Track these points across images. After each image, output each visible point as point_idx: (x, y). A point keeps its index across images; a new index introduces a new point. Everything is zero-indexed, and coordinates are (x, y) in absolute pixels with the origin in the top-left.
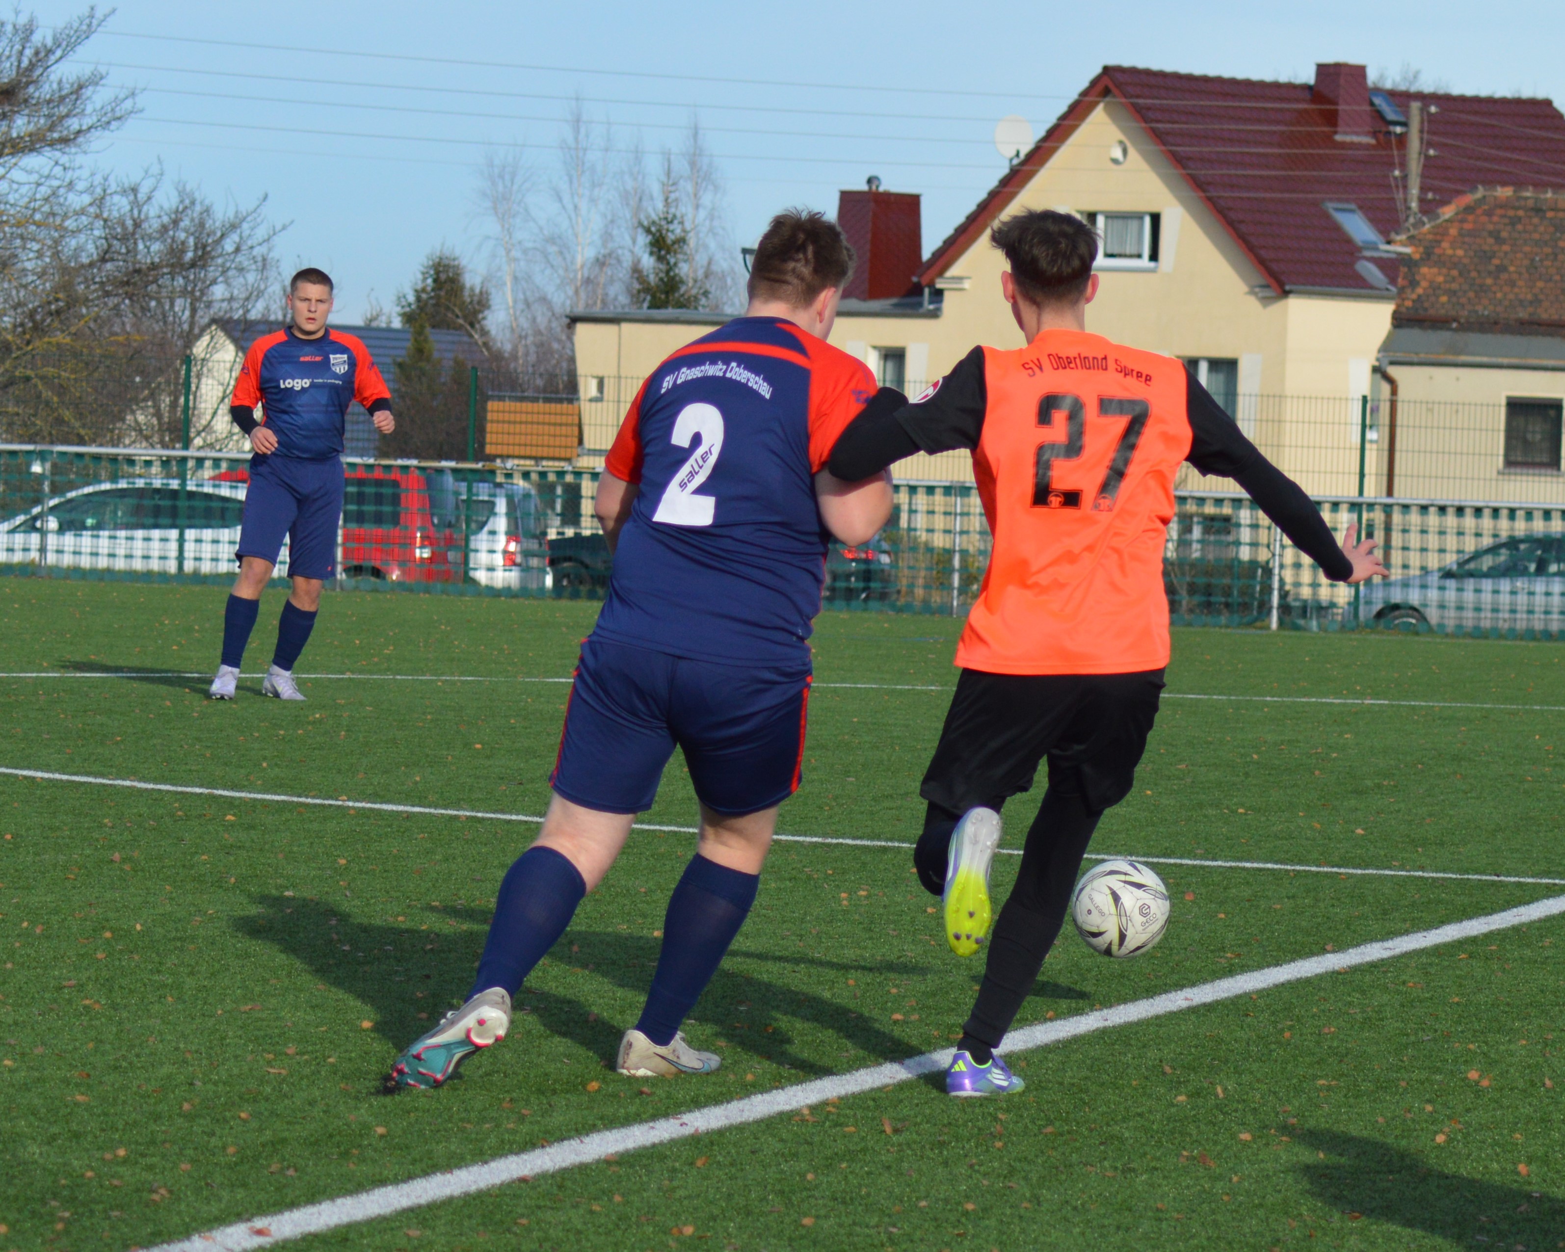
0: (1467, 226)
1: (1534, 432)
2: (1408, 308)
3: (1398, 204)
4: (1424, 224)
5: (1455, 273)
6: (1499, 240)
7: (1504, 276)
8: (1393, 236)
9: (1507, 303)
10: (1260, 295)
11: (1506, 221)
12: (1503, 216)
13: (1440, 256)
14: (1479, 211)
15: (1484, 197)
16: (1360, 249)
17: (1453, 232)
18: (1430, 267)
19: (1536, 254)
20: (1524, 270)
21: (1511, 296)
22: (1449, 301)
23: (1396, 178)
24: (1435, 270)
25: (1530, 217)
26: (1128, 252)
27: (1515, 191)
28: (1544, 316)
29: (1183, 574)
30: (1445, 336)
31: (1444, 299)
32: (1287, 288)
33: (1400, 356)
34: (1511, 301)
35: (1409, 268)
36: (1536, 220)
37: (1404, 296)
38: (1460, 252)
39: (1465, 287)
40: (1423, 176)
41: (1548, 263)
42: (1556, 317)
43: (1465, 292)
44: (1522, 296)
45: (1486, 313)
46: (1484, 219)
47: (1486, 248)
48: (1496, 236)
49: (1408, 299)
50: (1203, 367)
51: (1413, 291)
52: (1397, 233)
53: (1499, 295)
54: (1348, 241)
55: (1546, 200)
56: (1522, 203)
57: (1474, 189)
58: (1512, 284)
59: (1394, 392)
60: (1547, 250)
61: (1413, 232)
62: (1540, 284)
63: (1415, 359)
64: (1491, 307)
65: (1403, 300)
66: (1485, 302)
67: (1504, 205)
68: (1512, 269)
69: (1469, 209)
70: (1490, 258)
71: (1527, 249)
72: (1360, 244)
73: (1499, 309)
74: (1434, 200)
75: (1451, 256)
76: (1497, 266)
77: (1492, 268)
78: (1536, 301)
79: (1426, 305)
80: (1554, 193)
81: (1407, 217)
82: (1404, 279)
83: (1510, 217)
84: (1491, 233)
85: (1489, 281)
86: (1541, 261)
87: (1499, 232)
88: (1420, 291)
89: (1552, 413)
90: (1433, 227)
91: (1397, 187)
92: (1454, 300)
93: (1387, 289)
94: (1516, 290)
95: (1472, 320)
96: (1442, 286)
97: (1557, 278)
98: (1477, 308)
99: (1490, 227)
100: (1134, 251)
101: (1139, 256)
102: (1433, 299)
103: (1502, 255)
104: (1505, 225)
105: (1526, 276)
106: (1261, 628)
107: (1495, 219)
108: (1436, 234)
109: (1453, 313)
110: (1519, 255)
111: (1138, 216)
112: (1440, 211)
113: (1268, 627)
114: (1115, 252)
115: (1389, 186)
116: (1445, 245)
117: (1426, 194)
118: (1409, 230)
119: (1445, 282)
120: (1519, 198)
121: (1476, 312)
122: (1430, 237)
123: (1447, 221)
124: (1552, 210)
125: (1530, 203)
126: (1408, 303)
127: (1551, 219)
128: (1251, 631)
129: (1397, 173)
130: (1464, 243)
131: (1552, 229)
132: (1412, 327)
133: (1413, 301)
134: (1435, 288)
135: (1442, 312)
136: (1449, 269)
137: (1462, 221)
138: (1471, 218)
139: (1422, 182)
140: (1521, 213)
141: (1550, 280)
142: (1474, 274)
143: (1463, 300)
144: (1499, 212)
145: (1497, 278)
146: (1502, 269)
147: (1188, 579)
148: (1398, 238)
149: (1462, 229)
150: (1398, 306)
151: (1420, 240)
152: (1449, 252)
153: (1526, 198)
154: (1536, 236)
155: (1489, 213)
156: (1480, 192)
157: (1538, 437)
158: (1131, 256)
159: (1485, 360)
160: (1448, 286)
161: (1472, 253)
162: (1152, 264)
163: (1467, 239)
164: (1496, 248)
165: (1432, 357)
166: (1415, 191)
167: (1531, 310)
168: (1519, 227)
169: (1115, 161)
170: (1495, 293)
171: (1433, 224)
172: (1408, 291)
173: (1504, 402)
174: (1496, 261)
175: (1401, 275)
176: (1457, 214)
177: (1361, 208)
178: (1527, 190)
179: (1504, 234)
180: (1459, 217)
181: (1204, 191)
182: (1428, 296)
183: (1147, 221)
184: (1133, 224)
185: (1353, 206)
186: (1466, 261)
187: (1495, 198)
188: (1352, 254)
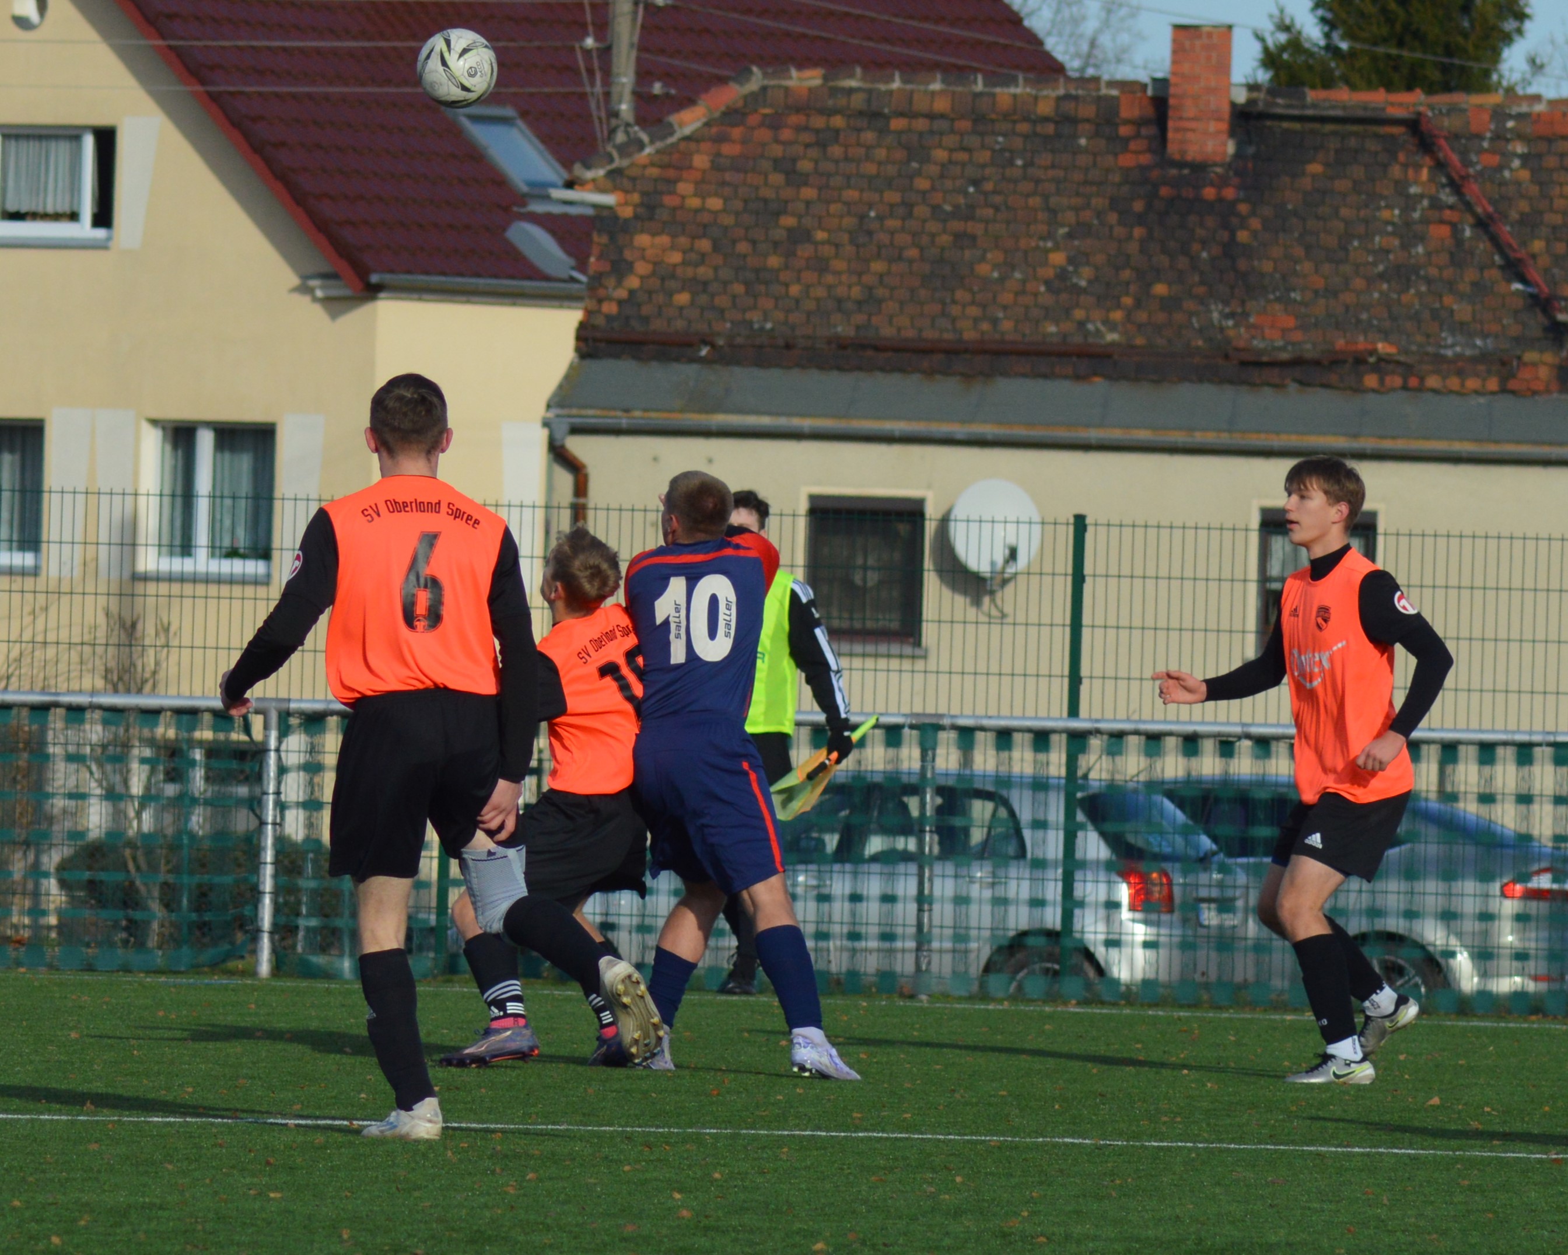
0: (729, 149)
1: (865, 568)
2: (609, 318)
3: (593, 105)
4: (641, 146)
5: (705, 245)
6: (794, 177)
7: (805, 251)
8: (578, 170)
9: (810, 305)
10: (319, 293)
11: (807, 137)
12: (799, 129)
13: (674, 209)
14: (753, 120)
15: (764, 89)
16: (522, 199)
17: (701, 161)
18: (654, 234)
19: (870, 206)
20: (845, 238)
21: (820, 292)
22: (692, 303)
23: (587, 52)
24: (664, 240)
25: (859, 130)
26: (50, 209)
27: (825, 78)
28: (887, 332)
29: (153, 868)
30: (687, 372)
31: (683, 298)
32: (374, 278)
33: (591, 416)
34: (818, 300)
35: (612, 237)
36: (869, 136)
37: (601, 292)
38: (715, 203)
39: (725, 273)
40: (643, 47)
41: (892, 223)
42: (910, 334)
43: (725, 283)
44: (841, 291)
45: (769, 326)
46: (764, 134)
47: (767, 193)
48: (787, 167)
49: (609, 299)
50: (205, 441)
51: (619, 283)
52: (588, 167)
53: (795, 290)
54: (499, 181)
55: (891, 93)
56: (842, 101)
57: (742, 75)
58: (821, 266)
59: (581, 488)
60: (893, 196)
61: (618, 162)
62: (878, 266)
63: (624, 422)
64: (780, 315)
65: (600, 301)
66: (768, 304)
67: (806, 105)
68: (820, 235)
69: (733, 115)
70: (777, 214)
71: (851, 194)
72: (524, 189)
73: (795, 318)
74: (667, 95)
75: (697, 211)
76: (790, 230)
77: (779, 234)
78: (870, 301)
79: (646, 310)
80: (905, 81)
81: (612, 131)
82: (600, 257)
83: (817, 131)
84: (777, 164)
85: (774, 261)
86: (880, 218)
87: (794, 160)
88: (633, 282)
89: (903, 528)
90: (658, 152)
91: (591, 72)
92: (703, 299)
93: (572, 280)
94: (830, 279)
95: (739, 340)
96: (679, 271)
97: (913, 253)
98: (748, 316)
99: (777, 151)
100: (63, 207)
101: (74, 216)
102: (660, 298)
103: (801, 207)
104: (807, 146)
105: (849, 250)
106: (243, 973)
107: (786, 134)
108: (663, 167)
109: (701, 327)
110: (834, 208)
111: (72, 135)
112: (674, 119)
113: (253, 973)
114: (24, 209)
115: (571, 69)
116: (684, 188)
117: (651, 84)
118: (611, 160)
119: (684, 263)
120: (834, 91)
121: (750, 323)
122: (654, 172)
123: (687, 139)
124: (902, 114)
125: (858, 101)
126: (610, 308)
127: (900, 133)
128: (217, 980)
129: (590, 42)
130: (723, 183)
131: (900, 155)
132: (617, 356)
133: (620, 303)
134: (664, 275)
135: (680, 324)
136: (694, 237)
137: (721, 139)
138: (736, 132)
139: (639, 60)
140: (838, 121)
141: (900, 258)
142: (743, 247)
143: (723, 301)
144: (794, 119)
145: (790, 254)
146: (799, 236)
147: (162, 877)
148: (589, 175)
149: (718, 155)
150: (588, 313)
151: (633, 179)
152: (694, 202)
153: (851, 91)
154: (870, 169)
155: (774, 123)
156: (756, 80)
157: (873, 578)
158: (56, 217)
159: (765, 421)
160: (690, 272)
161: (738, 205)
162: (101, 233)
163: (728, 176)
164: (788, 193)
165: (657, 418)
166: (625, 79)
167: (860, 319)
168: (836, 151)
169: (22, 22)
170: (787, 285)
171: (659, 145)
172: (611, 282)
173: (803, 506)
174: (788, 221)
175: (595, 250)
176: (707, 124)
177: (524, 114)
178: (852, 76)
179: (805, 166)
180: (714, 130)
181: (202, 82)
182: (650, 293)
183: (89, 143)
184: (61, 150)
185: (509, 112)
186: (728, 220)
187: (787, 89)
188: (506, 209)
